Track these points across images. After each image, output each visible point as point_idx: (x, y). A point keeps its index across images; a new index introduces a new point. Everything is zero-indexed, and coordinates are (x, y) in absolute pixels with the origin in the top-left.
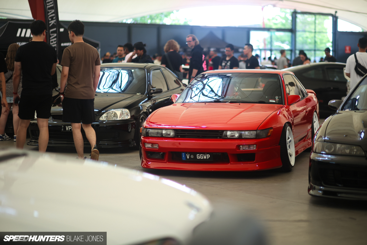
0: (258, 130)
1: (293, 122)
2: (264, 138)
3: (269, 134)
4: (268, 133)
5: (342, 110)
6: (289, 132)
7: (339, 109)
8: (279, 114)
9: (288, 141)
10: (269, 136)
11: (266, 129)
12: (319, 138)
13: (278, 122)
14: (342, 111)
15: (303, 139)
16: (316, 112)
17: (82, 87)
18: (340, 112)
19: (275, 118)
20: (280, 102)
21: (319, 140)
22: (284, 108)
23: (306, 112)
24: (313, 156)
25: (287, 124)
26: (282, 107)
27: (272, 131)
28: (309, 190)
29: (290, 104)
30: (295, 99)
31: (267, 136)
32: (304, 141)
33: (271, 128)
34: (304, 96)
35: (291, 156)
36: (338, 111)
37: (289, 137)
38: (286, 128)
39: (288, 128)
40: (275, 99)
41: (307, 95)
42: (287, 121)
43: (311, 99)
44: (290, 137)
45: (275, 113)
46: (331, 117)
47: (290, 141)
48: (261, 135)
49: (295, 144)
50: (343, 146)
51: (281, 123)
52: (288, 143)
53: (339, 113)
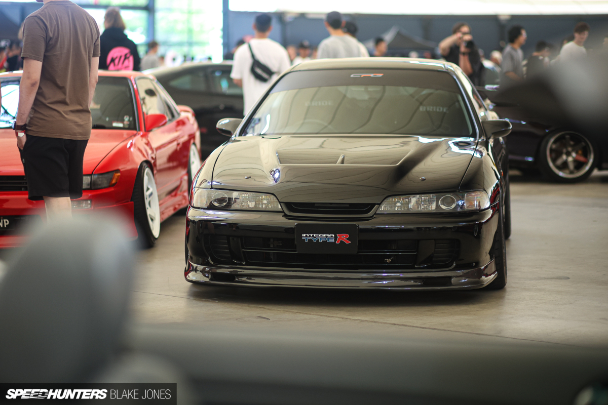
0: (94, 174)
1: (155, 163)
2: (105, 188)
3: (114, 181)
4: (112, 179)
5: (240, 135)
6: (149, 179)
7: (235, 133)
8: (130, 148)
9: (146, 194)
10: (114, 185)
11: (108, 172)
12: (200, 184)
13: (129, 161)
14: (240, 137)
15: (173, 192)
16: (194, 144)
17: (73, 112)
18: (238, 138)
19: (123, 154)
20: (132, 127)
21: (203, 185)
22: (138, 137)
23: (178, 144)
24: (192, 214)
25: (145, 164)
26: (135, 135)
27: (118, 176)
28: (187, 273)
29: (148, 130)
30: (157, 121)
31: (111, 186)
32: (176, 195)
33: (118, 171)
34: (173, 116)
35: (152, 220)
36: (233, 137)
37: (149, 187)
38: (143, 171)
39: (147, 170)
40: (122, 121)
41: (179, 114)
42: (144, 159)
43: (186, 120)
44: (151, 186)
45: (122, 144)
46: (221, 147)
47: (151, 195)
48: (100, 183)
49: (159, 200)
50: (243, 195)
51: (134, 162)
52: (148, 197)
53: (235, 141)
